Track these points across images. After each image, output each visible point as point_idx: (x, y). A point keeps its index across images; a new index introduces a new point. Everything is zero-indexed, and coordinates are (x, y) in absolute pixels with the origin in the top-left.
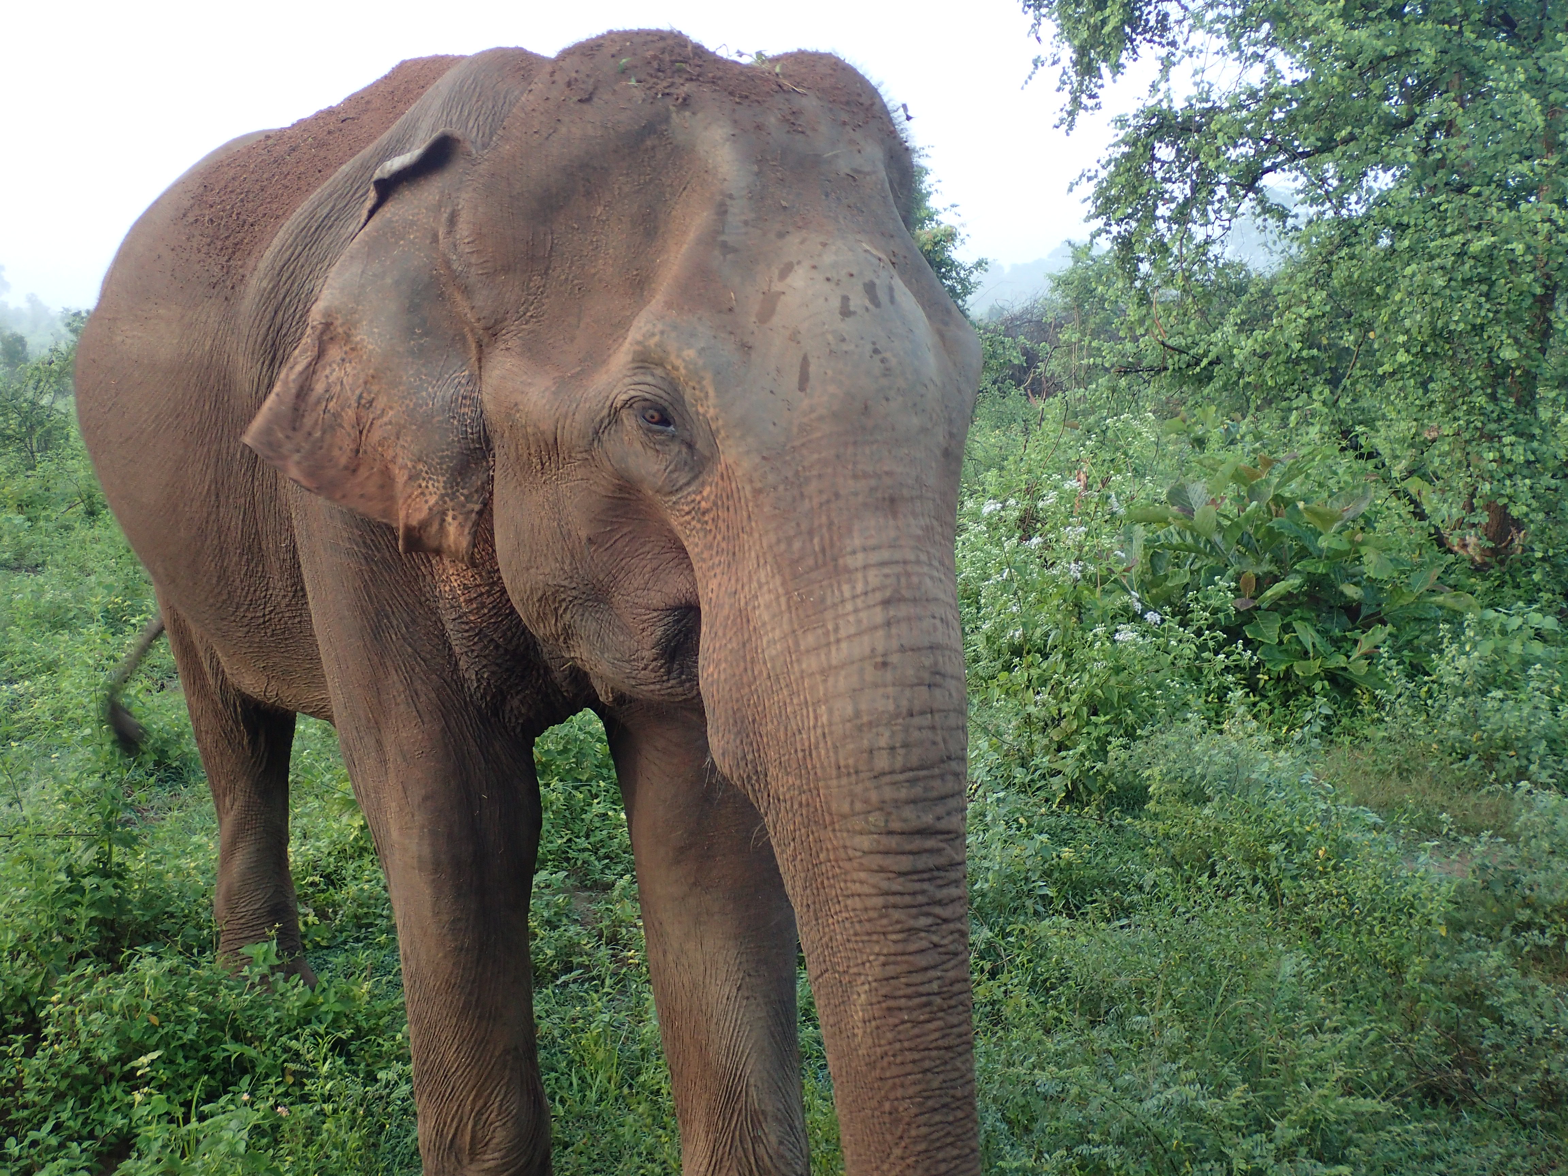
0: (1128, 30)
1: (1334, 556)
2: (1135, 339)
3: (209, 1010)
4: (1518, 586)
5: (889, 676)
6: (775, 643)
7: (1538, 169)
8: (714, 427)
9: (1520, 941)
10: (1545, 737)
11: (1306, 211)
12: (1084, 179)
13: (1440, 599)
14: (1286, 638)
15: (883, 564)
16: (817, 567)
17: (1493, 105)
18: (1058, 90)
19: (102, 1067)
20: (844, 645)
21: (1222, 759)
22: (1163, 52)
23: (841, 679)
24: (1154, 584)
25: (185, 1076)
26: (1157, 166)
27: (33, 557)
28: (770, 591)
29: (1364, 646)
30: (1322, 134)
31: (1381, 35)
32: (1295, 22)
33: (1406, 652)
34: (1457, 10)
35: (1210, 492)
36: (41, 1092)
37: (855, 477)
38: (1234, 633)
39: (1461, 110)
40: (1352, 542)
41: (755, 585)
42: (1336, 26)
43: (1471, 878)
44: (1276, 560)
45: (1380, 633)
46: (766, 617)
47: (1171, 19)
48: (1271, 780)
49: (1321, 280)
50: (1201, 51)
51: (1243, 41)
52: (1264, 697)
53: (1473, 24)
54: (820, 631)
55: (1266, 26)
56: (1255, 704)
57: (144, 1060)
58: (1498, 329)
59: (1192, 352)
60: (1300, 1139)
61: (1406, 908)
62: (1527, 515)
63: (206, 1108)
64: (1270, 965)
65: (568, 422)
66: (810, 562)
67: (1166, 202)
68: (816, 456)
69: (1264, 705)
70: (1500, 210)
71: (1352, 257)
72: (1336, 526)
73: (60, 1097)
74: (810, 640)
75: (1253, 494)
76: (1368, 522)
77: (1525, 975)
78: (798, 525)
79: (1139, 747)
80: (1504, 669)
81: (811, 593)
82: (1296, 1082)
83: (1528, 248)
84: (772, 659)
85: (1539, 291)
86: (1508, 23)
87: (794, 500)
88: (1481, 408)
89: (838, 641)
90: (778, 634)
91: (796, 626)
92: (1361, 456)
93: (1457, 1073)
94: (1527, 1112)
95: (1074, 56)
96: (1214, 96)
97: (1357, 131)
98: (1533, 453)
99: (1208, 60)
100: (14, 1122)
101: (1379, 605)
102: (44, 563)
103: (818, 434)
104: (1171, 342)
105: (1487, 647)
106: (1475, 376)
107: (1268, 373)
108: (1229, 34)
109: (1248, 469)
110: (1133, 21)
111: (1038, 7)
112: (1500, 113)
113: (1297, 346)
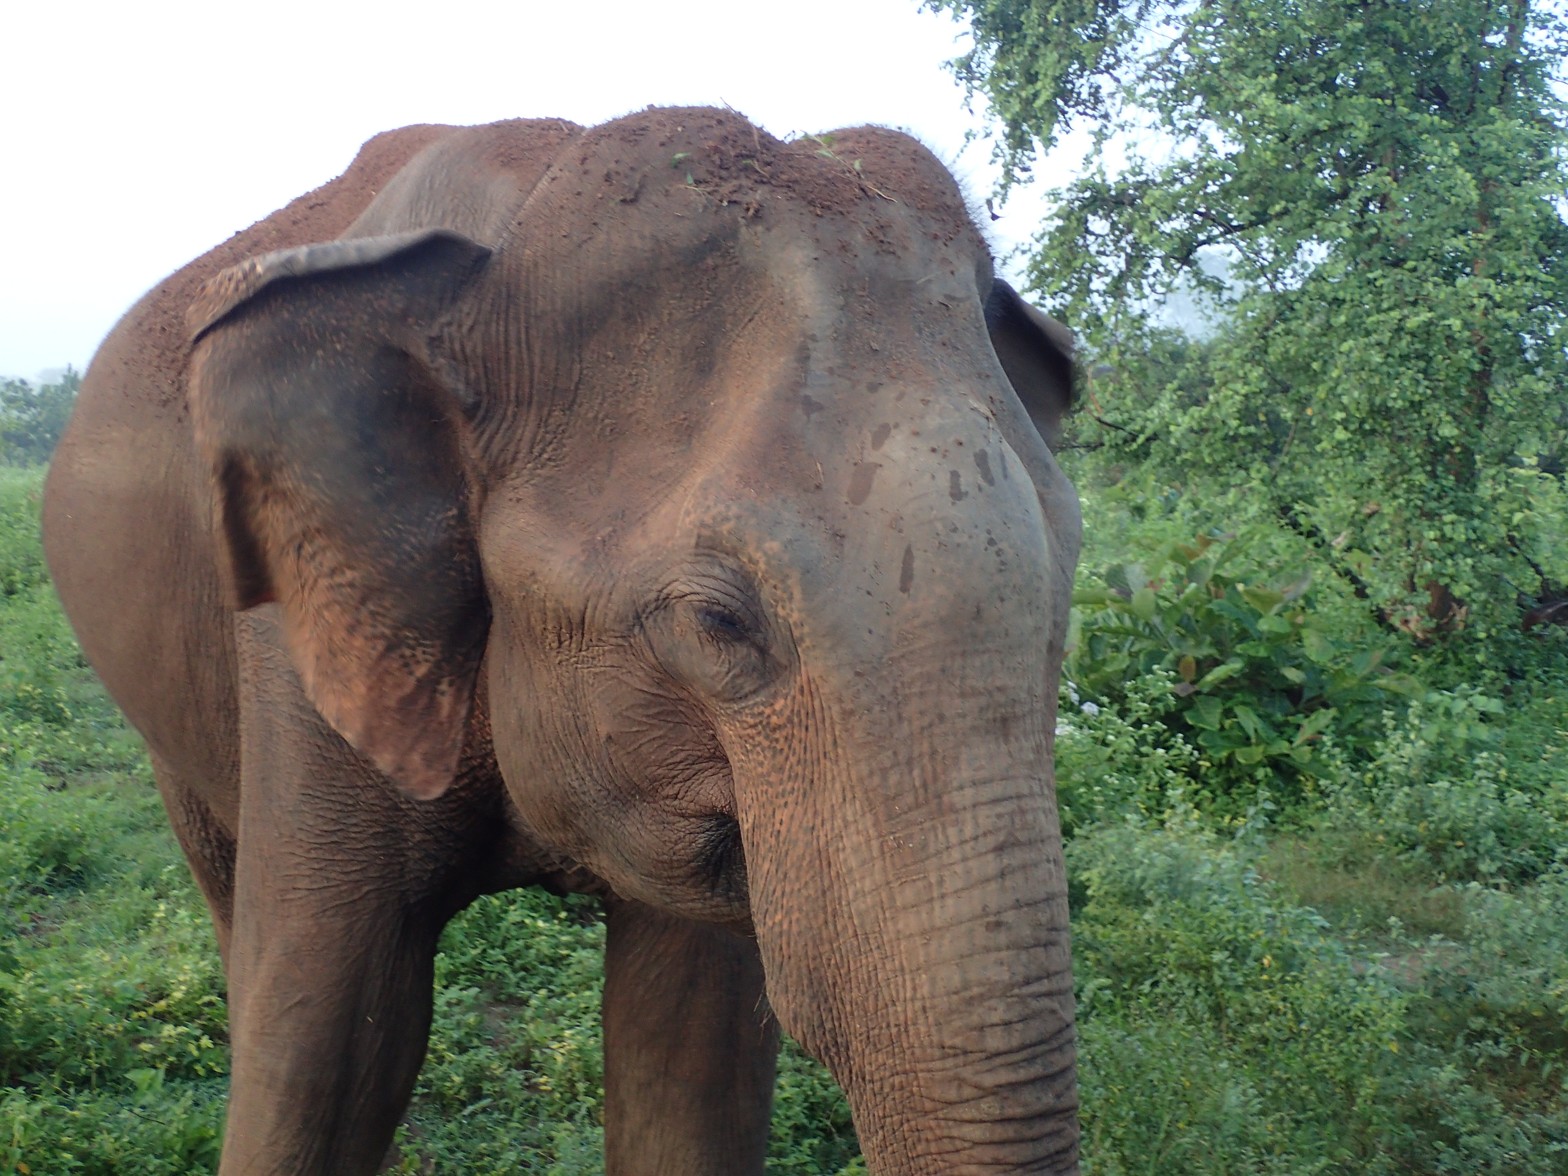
0: (1060, 102)
1: (1274, 639)
4: (1462, 666)
5: (1002, 938)
6: (864, 895)
7: (1473, 243)
8: (796, 633)
9: (1474, 1051)
10: (1493, 827)
11: (1241, 285)
12: (1018, 253)
13: (1384, 681)
14: (1228, 723)
15: (996, 801)
16: (918, 806)
17: (1427, 179)
18: (992, 162)
20: (950, 902)
21: (1162, 861)
22: (1096, 125)
23: (946, 942)
24: (1092, 669)
26: (1091, 239)
28: (858, 833)
29: (1307, 732)
30: (1256, 208)
31: (1314, 108)
32: (1227, 97)
33: (1349, 738)
34: (1390, 84)
35: (1148, 573)
37: (963, 695)
38: (1175, 723)
39: (1395, 185)
40: (1293, 625)
41: (839, 822)
42: (1267, 100)
43: (1421, 986)
44: (1217, 643)
45: (1323, 718)
46: (853, 862)
47: (1103, 93)
48: (1214, 882)
49: (1257, 356)
50: (1133, 125)
51: (1176, 115)
52: (1206, 784)
53: (1405, 97)
54: (920, 884)
55: (1198, 100)
56: (1196, 792)
58: (1436, 406)
59: (1128, 428)
62: (1469, 595)
65: (602, 602)
66: (909, 799)
67: (1101, 275)
68: (918, 670)
69: (1206, 793)
70: (1436, 284)
71: (1288, 332)
72: (1276, 608)
74: (909, 894)
75: (1192, 574)
76: (1309, 603)
77: (1480, 1090)
78: (895, 753)
80: (1450, 754)
81: (910, 837)
83: (1466, 325)
84: (860, 915)
85: (1477, 367)
86: (1441, 96)
87: (891, 723)
88: (1421, 485)
89: (943, 896)
90: (868, 884)
91: (891, 877)
92: (1300, 535)
95: (1007, 130)
96: (1146, 170)
97: (1291, 206)
98: (1474, 531)
99: (1137, 134)
101: (1321, 688)
103: (922, 644)
104: (1108, 419)
105: (1431, 732)
106: (1414, 453)
107: (1206, 451)
108: (1161, 108)
109: (1187, 549)
110: (1065, 94)
111: (970, 80)
112: (1433, 186)
113: (1234, 423)
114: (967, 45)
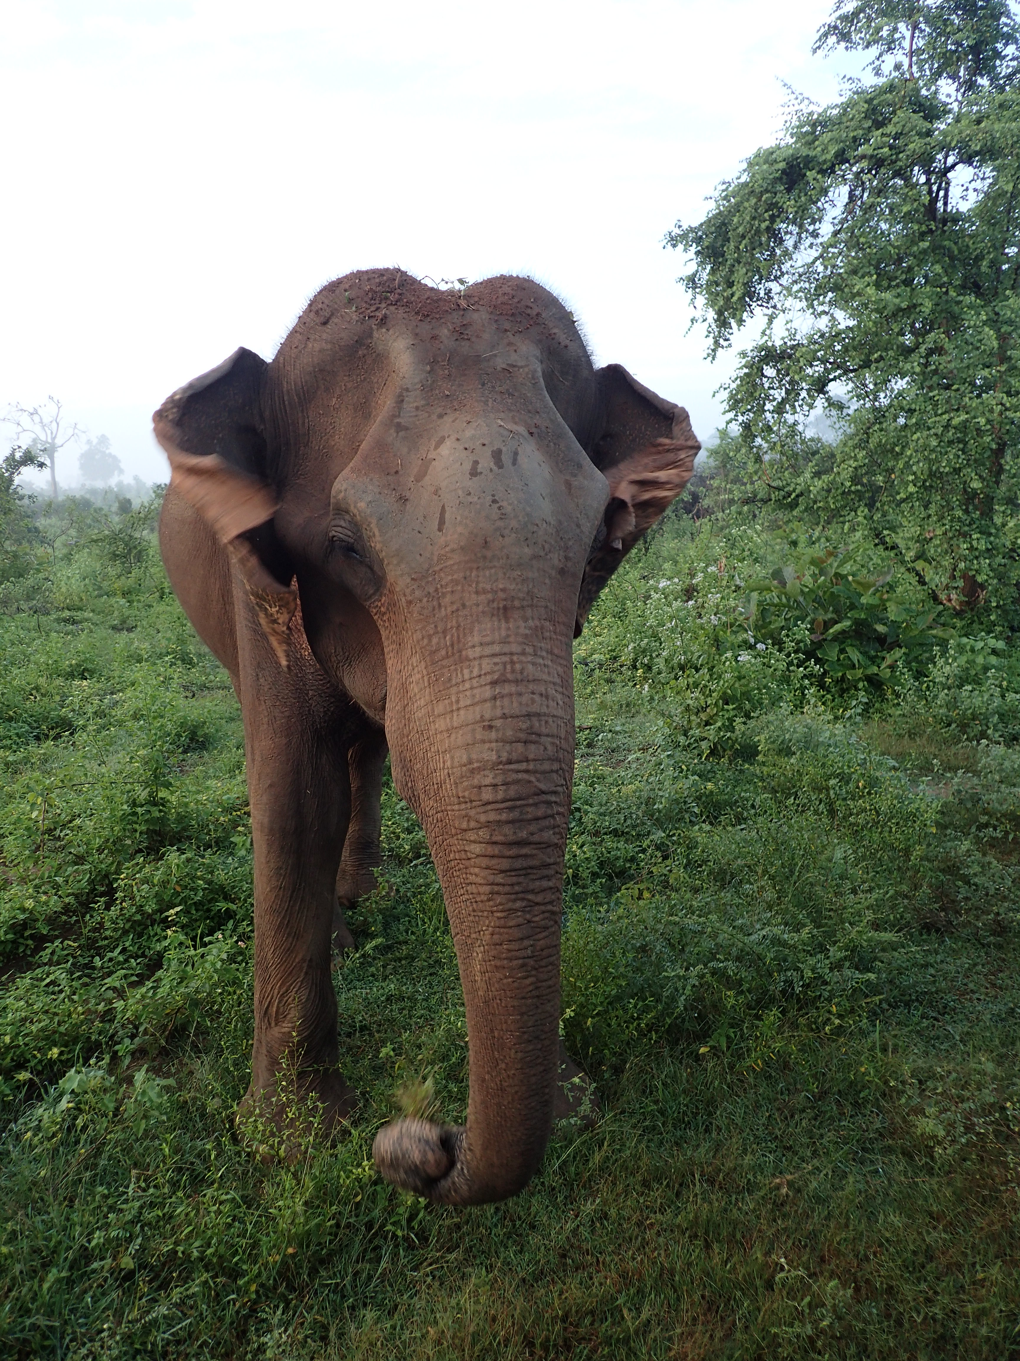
0: (747, 299)
1: (870, 608)
2: (752, 483)
3: (210, 883)
4: (982, 623)
5: (493, 735)
6: (421, 708)
7: (994, 373)
8: (381, 557)
9: (981, 834)
10: (998, 712)
11: (854, 405)
12: (722, 389)
13: (934, 632)
14: (842, 657)
15: (494, 655)
16: (447, 657)
17: (967, 336)
18: (706, 337)
19: (149, 916)
20: (462, 712)
21: (800, 729)
22: (769, 312)
23: (460, 736)
24: (763, 627)
25: (196, 920)
26: (765, 380)
27: (131, 622)
28: (419, 672)
29: (889, 661)
30: (863, 357)
31: (899, 295)
32: (846, 290)
33: (913, 664)
34: (945, 279)
35: (796, 572)
36: (115, 930)
38: (810, 654)
39: (947, 340)
40: (881, 599)
42: (871, 291)
43: (951, 798)
44: (836, 611)
45: (898, 653)
46: (416, 690)
47: (773, 292)
48: (831, 742)
49: (862, 444)
50: (790, 310)
51: (816, 303)
52: (829, 692)
53: (955, 287)
54: (447, 702)
55: (830, 295)
56: (823, 696)
57: (172, 911)
58: (969, 470)
59: (786, 489)
60: (846, 957)
61: (913, 816)
62: (987, 581)
63: (206, 939)
64: (827, 853)
66: (443, 652)
67: (771, 401)
68: (450, 578)
69: (829, 696)
70: (971, 399)
71: (881, 430)
72: (872, 590)
73: (125, 932)
74: (439, 708)
75: (822, 572)
76: (891, 587)
77: (984, 855)
78: (436, 626)
79: (752, 723)
80: (973, 672)
82: (843, 923)
83: (989, 421)
84: (419, 720)
85: (994, 446)
86: (977, 287)
88: (959, 518)
89: (458, 709)
90: (422, 702)
91: (433, 698)
92: (887, 549)
93: (942, 914)
94: (985, 937)
95: (715, 316)
96: (798, 337)
97: (884, 354)
98: (991, 544)
99: (794, 315)
100: (100, 947)
101: (898, 636)
102: (136, 626)
104: (774, 484)
105: (962, 660)
106: (955, 499)
107: (831, 501)
108: (807, 299)
109: (819, 558)
110: (751, 295)
111: (694, 288)
112: (971, 340)
113: (848, 484)
114: (692, 267)
